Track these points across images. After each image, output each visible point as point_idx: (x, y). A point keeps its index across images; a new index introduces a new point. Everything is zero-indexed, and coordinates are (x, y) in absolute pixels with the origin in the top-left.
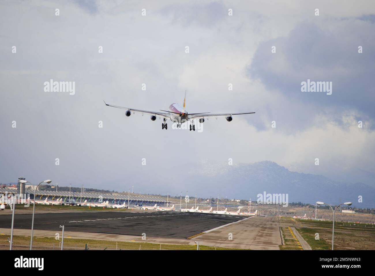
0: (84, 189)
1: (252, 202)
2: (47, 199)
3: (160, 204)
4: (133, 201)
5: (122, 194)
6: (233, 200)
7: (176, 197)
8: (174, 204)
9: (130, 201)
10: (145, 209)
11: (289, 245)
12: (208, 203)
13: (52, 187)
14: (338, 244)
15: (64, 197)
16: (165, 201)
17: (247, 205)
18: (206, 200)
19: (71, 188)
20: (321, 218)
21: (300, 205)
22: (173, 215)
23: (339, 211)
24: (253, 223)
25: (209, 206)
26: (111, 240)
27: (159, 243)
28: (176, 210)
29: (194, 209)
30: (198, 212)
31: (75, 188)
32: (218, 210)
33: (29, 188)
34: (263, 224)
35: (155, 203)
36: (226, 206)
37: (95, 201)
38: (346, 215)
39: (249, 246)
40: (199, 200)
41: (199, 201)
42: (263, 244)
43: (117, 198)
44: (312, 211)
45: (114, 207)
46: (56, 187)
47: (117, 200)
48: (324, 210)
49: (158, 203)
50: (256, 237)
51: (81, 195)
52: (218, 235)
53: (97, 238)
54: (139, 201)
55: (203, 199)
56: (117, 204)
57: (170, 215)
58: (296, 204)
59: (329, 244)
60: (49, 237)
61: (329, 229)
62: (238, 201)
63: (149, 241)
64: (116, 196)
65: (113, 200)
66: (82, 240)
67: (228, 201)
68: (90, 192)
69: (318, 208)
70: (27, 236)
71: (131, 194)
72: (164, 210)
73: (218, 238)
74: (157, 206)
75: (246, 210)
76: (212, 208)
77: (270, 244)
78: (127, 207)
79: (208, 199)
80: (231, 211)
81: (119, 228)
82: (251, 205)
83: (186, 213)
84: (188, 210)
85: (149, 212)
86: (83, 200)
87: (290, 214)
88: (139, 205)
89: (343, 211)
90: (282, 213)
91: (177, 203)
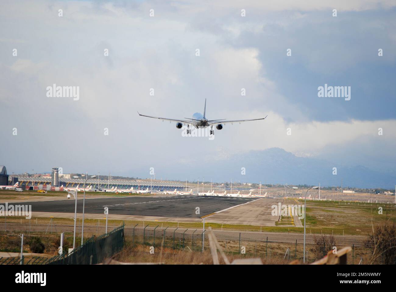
0: (111, 177)
1: (263, 185)
2: (78, 186)
3: (179, 189)
4: (155, 187)
5: (145, 181)
6: (245, 184)
7: (194, 183)
8: (192, 188)
9: (152, 186)
10: (166, 193)
11: (284, 221)
12: (223, 187)
13: (82, 176)
14: (326, 219)
15: (93, 185)
16: (184, 186)
17: (258, 188)
18: (221, 184)
19: (100, 176)
20: (324, 198)
21: (306, 187)
22: (190, 199)
23: (341, 191)
24: (259, 204)
25: (223, 190)
26: (138, 220)
27: (177, 222)
28: (194, 194)
29: (210, 193)
30: (213, 195)
31: (103, 176)
32: (232, 193)
33: (62, 177)
34: (268, 205)
35: (175, 188)
36: (239, 189)
37: (121, 187)
38: (346, 195)
39: (251, 222)
40: (214, 184)
41: (215, 186)
42: (263, 221)
43: (141, 185)
44: (317, 192)
45: (138, 193)
46: (86, 176)
47: (141, 186)
48: (327, 191)
49: (177, 188)
50: (258, 216)
51: (109, 182)
52: (226, 214)
53: (127, 219)
54: (160, 187)
55: (218, 184)
56: (141, 189)
57: (188, 199)
58: (302, 186)
59: (319, 219)
60: (89, 218)
61: (325, 207)
62: (249, 184)
63: (169, 220)
64: (140, 183)
65: (137, 186)
66: (115, 220)
67: (241, 185)
68: (116, 180)
69: (321, 189)
70: (71, 218)
71: (153, 181)
72: (183, 195)
73: (226, 217)
74: (177, 190)
75: (257, 193)
76: (226, 191)
77: (268, 221)
78: (150, 192)
79: (222, 183)
80: (243, 194)
81: (144, 211)
82: (261, 188)
83: (203, 196)
84: (205, 193)
85: (170, 196)
86: (111, 187)
87: (297, 195)
88: (161, 190)
89: (344, 192)
90: (289, 195)
91: (195, 188)
